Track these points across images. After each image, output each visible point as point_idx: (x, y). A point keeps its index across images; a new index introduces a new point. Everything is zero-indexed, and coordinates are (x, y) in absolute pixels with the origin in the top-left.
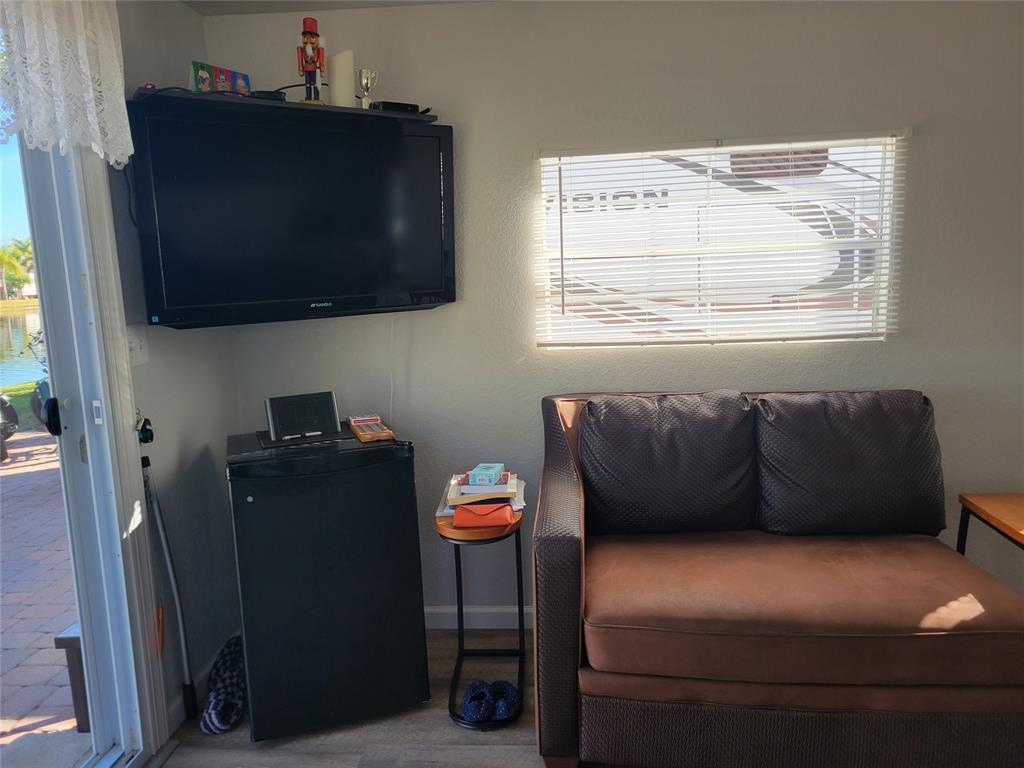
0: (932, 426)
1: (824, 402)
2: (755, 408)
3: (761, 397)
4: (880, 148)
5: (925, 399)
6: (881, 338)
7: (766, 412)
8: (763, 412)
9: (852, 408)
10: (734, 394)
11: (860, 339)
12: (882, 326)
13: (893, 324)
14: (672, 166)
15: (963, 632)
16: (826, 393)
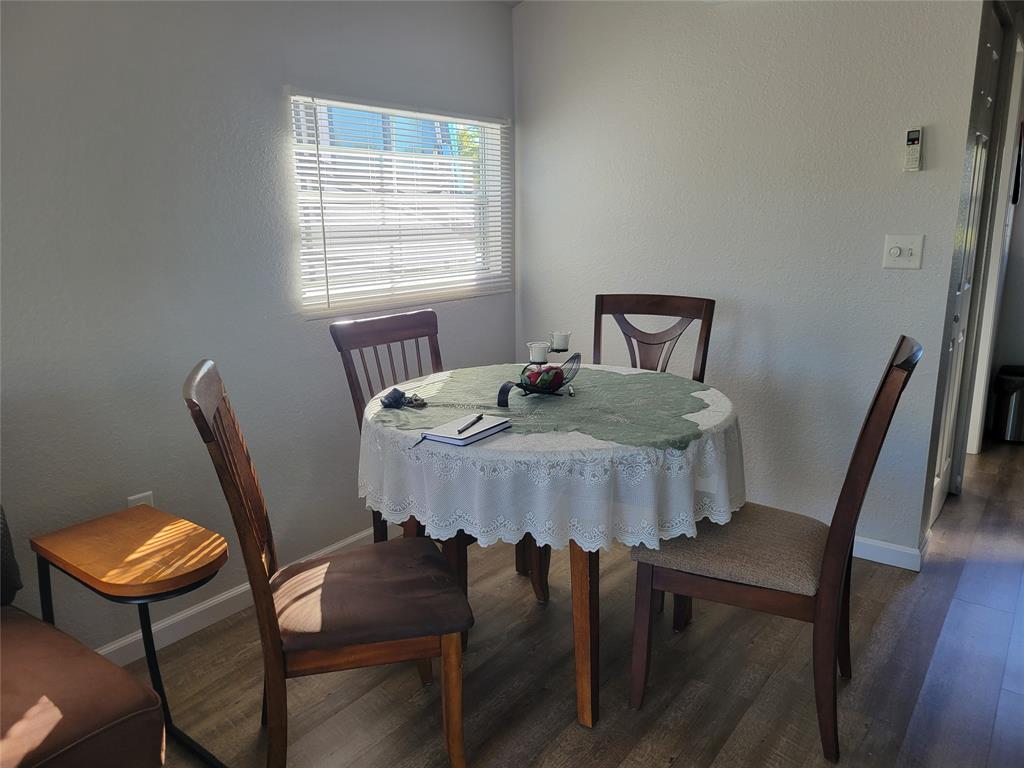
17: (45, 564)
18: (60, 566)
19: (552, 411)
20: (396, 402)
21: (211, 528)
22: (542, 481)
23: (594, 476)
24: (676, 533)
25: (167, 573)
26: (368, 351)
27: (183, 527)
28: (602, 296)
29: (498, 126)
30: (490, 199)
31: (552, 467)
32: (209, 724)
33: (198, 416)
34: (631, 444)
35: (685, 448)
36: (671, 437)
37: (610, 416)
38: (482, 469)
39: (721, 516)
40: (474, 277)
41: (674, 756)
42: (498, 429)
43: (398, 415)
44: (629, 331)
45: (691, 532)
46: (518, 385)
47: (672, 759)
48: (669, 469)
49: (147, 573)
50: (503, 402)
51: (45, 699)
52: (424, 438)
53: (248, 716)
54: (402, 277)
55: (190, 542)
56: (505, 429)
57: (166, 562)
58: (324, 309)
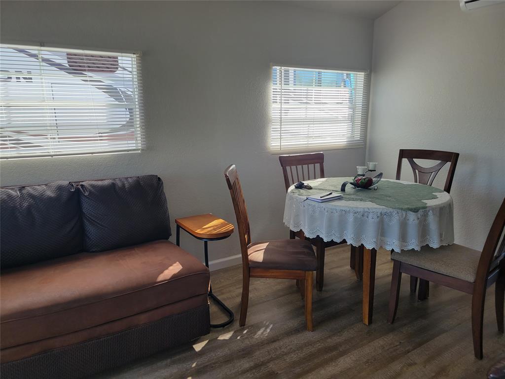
0: (162, 190)
1: (113, 184)
2: (78, 190)
3: (81, 183)
4: (130, 59)
5: (159, 178)
6: (139, 152)
7: (84, 191)
8: (83, 191)
9: (127, 186)
10: (65, 183)
11: (130, 152)
12: (140, 146)
13: (144, 144)
14: (22, 55)
15: (175, 278)
16: (114, 179)
17: (179, 227)
18: (184, 228)
19: (362, 195)
20: (300, 186)
21: (229, 222)
22: (351, 219)
23: (373, 218)
24: (410, 248)
25: (215, 232)
26: (294, 168)
27: (221, 221)
28: (403, 150)
29: (363, 73)
30: (357, 106)
31: (355, 213)
32: (224, 296)
33: (228, 180)
34: (390, 207)
35: (417, 212)
36: (411, 207)
37: (388, 198)
38: (327, 212)
39: (435, 245)
40: (345, 140)
41: (402, 341)
42: (337, 198)
43: (300, 191)
44: (414, 166)
45: (417, 248)
46: (351, 183)
47: (400, 342)
48: (408, 220)
49: (208, 232)
50: (343, 189)
51: (178, 262)
52: (307, 199)
53: (237, 296)
54: (313, 139)
55: (222, 225)
56: (339, 198)
57: (214, 230)
58: (279, 151)
